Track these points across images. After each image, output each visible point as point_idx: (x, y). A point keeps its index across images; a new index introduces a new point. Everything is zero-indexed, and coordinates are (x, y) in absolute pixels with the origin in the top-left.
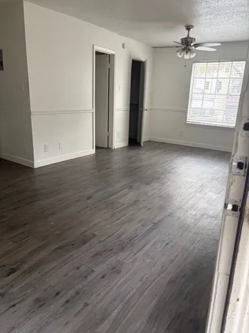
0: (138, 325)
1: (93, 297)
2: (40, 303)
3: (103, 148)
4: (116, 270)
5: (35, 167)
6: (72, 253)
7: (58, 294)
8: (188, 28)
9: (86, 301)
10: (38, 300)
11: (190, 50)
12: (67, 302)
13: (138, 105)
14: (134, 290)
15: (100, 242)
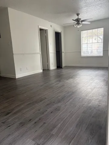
0: (71, 129)
1: (48, 120)
2: (22, 124)
3: (46, 70)
4: (57, 109)
5: (17, 78)
6: (35, 105)
7: (30, 120)
8: (78, 15)
9: (44, 121)
10: (21, 123)
11: (79, 23)
12: (35, 123)
13: (59, 51)
14: (67, 116)
15: (49, 100)
